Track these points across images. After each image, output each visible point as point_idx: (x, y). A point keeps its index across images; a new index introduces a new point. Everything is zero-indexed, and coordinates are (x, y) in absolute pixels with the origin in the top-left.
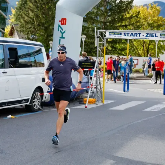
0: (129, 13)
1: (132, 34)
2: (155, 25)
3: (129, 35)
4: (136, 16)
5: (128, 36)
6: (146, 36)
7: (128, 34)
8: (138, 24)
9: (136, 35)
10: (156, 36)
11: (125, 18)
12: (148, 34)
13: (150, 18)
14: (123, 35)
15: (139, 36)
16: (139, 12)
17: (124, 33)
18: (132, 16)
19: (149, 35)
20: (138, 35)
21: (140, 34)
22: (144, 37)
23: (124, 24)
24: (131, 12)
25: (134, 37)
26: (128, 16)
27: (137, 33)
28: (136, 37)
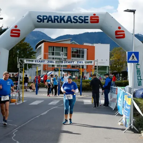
1: (40, 61)
3: (38, 61)
6: (48, 62)
7: (37, 61)
14: (34, 61)
15: (44, 62)
19: (49, 62)
20: (43, 62)
21: (44, 61)
22: (47, 63)
27: (43, 60)
28: (42, 63)
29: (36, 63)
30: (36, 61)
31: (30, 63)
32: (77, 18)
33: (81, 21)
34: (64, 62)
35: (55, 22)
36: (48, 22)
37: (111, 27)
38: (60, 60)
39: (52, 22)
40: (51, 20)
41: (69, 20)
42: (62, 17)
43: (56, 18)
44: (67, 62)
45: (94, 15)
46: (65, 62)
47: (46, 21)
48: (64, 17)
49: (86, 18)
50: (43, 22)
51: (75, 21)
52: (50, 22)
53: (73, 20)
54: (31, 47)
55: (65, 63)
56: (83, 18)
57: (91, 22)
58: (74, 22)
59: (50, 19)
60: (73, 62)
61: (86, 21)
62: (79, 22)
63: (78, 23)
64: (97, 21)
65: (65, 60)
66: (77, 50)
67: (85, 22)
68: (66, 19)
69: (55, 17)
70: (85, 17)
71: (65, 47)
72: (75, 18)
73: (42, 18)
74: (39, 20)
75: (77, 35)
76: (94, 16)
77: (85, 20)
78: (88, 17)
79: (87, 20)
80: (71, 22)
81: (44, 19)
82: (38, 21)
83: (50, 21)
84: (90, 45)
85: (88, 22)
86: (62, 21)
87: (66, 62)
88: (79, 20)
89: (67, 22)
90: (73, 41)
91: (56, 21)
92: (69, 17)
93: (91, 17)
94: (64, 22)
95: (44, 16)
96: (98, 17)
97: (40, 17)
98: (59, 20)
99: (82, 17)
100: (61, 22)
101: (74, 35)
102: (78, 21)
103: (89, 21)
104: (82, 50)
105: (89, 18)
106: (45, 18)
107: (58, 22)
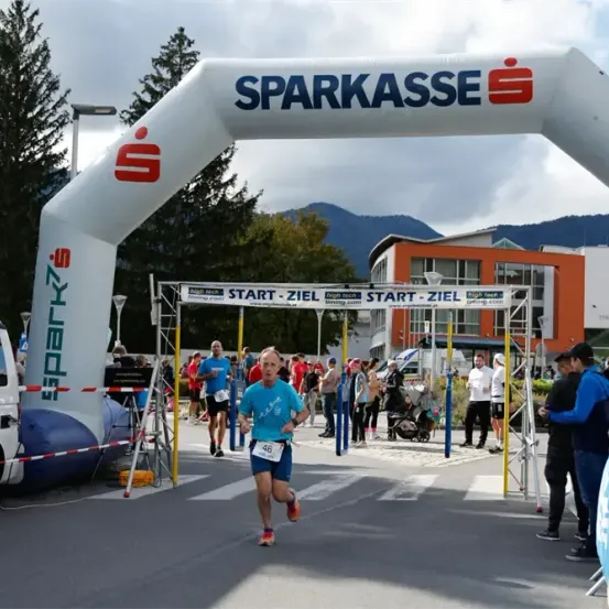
0: (243, 234)
1: (251, 293)
2: (316, 265)
3: (244, 294)
4: (264, 242)
5: (241, 297)
6: (289, 299)
7: (241, 292)
8: (270, 264)
9: (262, 294)
10: (313, 299)
11: (235, 246)
12: (293, 293)
13: (300, 249)
14: (227, 294)
15: (271, 298)
16: (271, 232)
17: (231, 291)
18: (252, 241)
19: (295, 296)
20: (268, 295)
21: (271, 292)
22: (285, 300)
23: (231, 264)
24: (250, 232)
25: (257, 301)
26: (242, 242)
27: (266, 289)
28: (261, 301)
29: (236, 302)
30: (237, 294)
31: (208, 302)
32: (427, 83)
33: (443, 96)
34: (364, 293)
35: (318, 105)
36: (286, 105)
37: (596, 118)
38: (347, 287)
39: (307, 105)
40: (303, 98)
41: (387, 90)
42: (353, 80)
43: (326, 84)
44: (379, 295)
45: (511, 62)
46: (369, 295)
47: (276, 101)
48: (363, 77)
49: (470, 80)
50: (266, 106)
51: (416, 97)
52: (297, 107)
53: (405, 93)
54: (346, 261)
55: (372, 299)
56: (454, 83)
57: (494, 99)
58: (410, 102)
59: (296, 92)
60: (411, 294)
61: (470, 94)
62: (436, 101)
63: (429, 104)
64: (525, 94)
65: (372, 287)
66: (517, 271)
67: (465, 101)
68: (369, 88)
69: (318, 79)
70: (463, 75)
71: (470, 262)
72: (417, 81)
73: (258, 87)
74: (247, 100)
75: (534, 225)
76: (506, 68)
77: (464, 88)
78: (477, 74)
79: (476, 87)
80: (398, 103)
81: (267, 93)
82: (239, 104)
83: (296, 99)
84: (568, 251)
85: (476, 101)
86: (355, 100)
87: (375, 297)
88: (433, 93)
89: (377, 104)
90: (505, 239)
91: (324, 98)
92: (387, 78)
93: (495, 75)
94: (364, 103)
95: (266, 80)
96: (527, 73)
97: (248, 84)
98: (338, 94)
99: (450, 75)
100: (347, 104)
101: (524, 226)
102: (431, 96)
103: (484, 93)
104: (535, 271)
105: (483, 81)
106: (273, 86)
107: (334, 104)
